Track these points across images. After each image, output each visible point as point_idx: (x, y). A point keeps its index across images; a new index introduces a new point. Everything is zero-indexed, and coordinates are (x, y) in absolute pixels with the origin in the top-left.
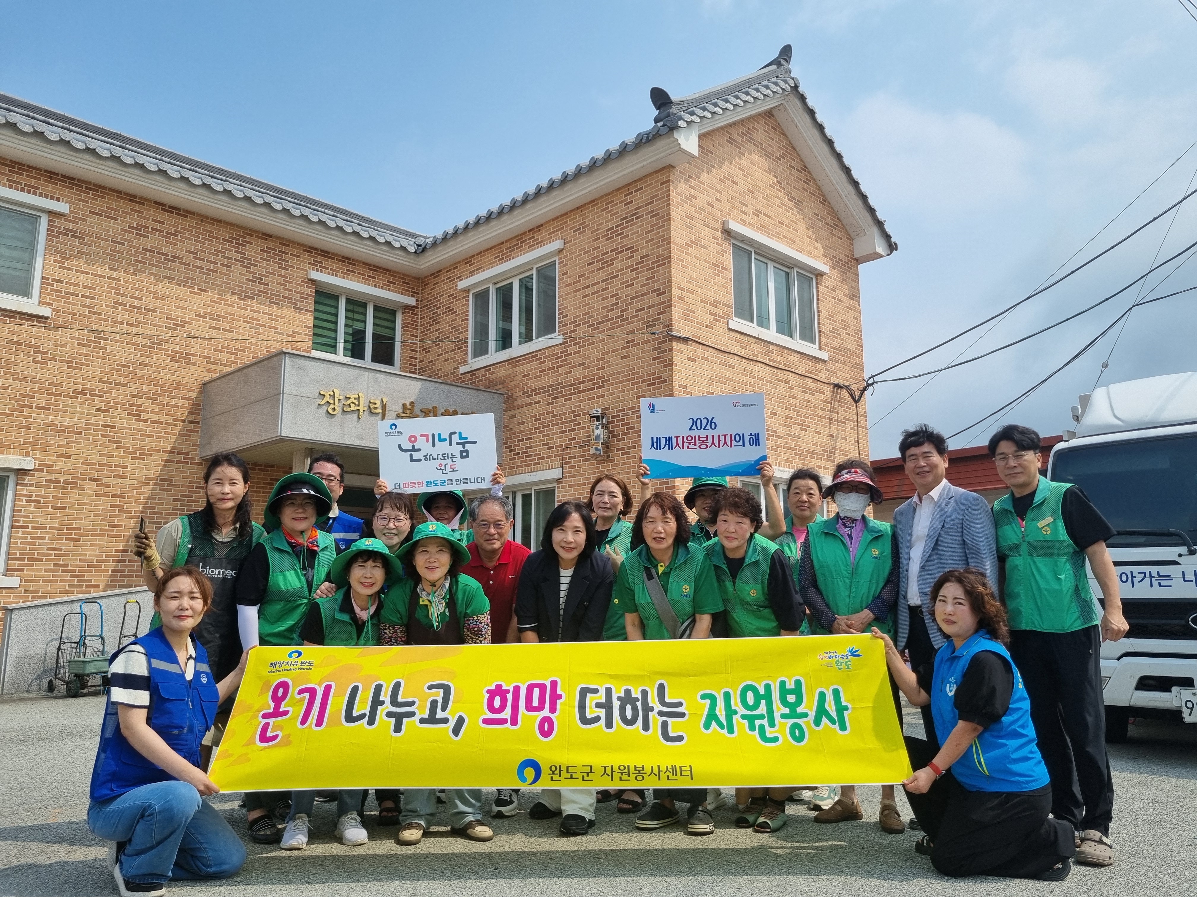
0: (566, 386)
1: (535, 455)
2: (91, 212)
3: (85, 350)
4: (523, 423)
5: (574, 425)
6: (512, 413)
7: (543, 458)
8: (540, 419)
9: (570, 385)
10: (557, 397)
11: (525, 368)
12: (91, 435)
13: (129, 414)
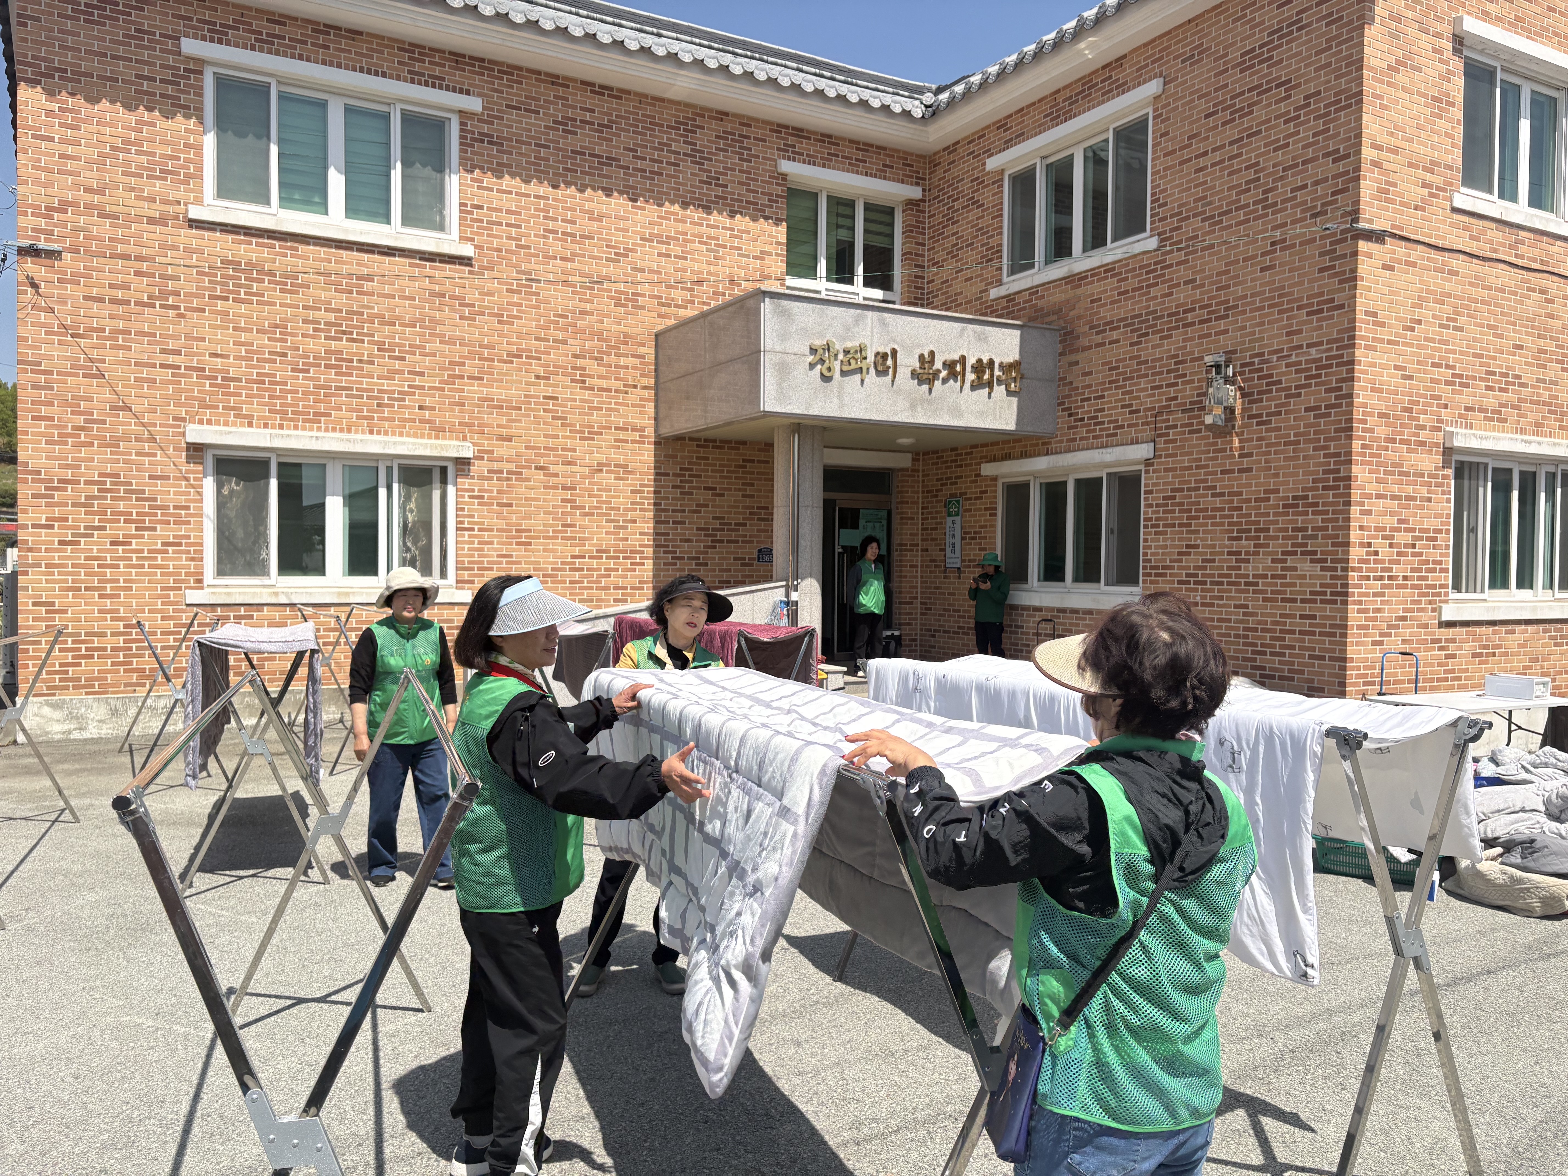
0: (1162, 317)
1: (1109, 422)
2: (507, 106)
3: (515, 298)
4: (1090, 373)
5: (1175, 377)
6: (1073, 358)
7: (1122, 427)
8: (1118, 368)
9: (1169, 315)
10: (1147, 334)
11: (1095, 288)
12: (532, 410)
13: (573, 381)
